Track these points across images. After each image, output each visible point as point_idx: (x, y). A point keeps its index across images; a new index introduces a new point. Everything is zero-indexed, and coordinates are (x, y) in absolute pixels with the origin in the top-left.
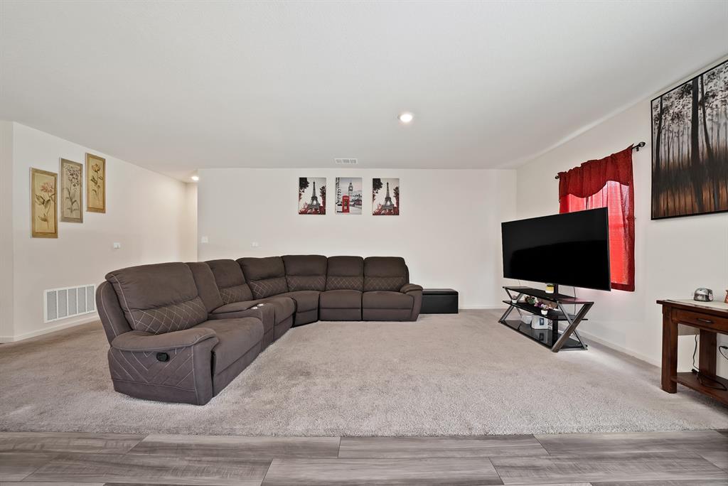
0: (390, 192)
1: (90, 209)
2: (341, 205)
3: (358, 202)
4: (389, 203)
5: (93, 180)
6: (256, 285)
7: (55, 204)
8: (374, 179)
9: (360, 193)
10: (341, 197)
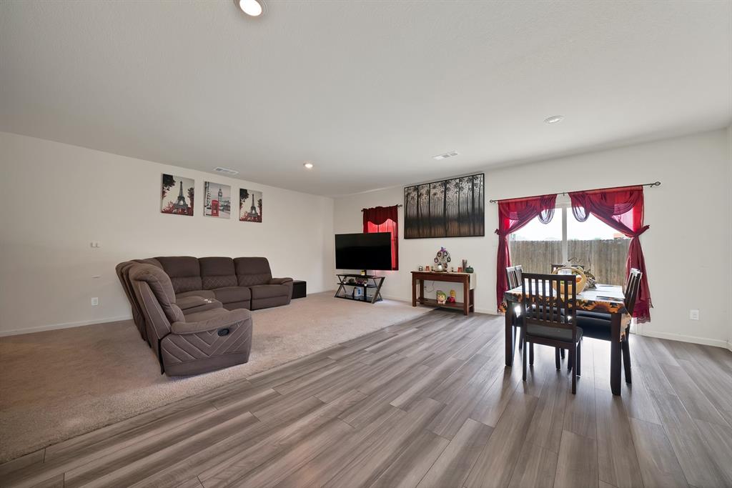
0: (255, 202)
2: (210, 208)
3: (227, 208)
4: (254, 212)
8: (241, 189)
9: (229, 199)
10: (211, 201)
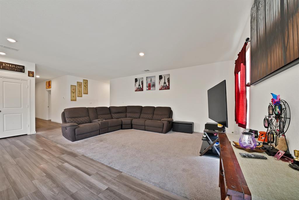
0: (166, 80)
1: (84, 94)
2: (148, 87)
3: (154, 85)
4: (165, 85)
5: (85, 86)
6: (113, 115)
7: (76, 93)
8: (159, 76)
9: (154, 82)
10: (148, 84)
